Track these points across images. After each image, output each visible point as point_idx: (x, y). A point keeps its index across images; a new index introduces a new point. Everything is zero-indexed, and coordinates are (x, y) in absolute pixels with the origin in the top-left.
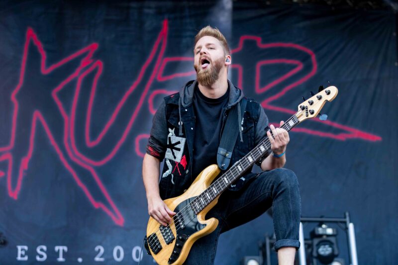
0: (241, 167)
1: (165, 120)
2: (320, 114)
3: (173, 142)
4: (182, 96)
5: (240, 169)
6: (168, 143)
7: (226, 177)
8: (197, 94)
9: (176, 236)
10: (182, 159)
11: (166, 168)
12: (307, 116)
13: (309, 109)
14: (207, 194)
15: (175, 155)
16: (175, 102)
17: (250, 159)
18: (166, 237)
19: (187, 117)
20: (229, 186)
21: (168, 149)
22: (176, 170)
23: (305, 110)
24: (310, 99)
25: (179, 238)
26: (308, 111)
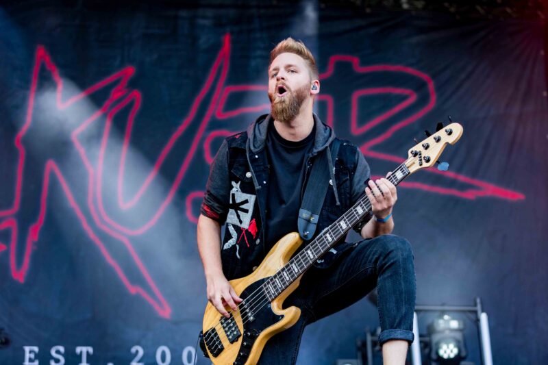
0: (331, 236)
1: (227, 169)
2: (438, 162)
3: (238, 200)
4: (250, 136)
5: (330, 239)
6: (231, 202)
7: (311, 250)
8: (272, 134)
9: (242, 332)
10: (250, 224)
11: (228, 236)
12: (421, 165)
13: (423, 156)
14: (285, 274)
15: (241, 218)
16: (241, 145)
17: (343, 225)
18: (229, 333)
19: (258, 166)
20: (315, 262)
21: (231, 211)
22: (243, 239)
23: (418, 156)
24: (425, 142)
25: (247, 335)
26: (422, 158)
